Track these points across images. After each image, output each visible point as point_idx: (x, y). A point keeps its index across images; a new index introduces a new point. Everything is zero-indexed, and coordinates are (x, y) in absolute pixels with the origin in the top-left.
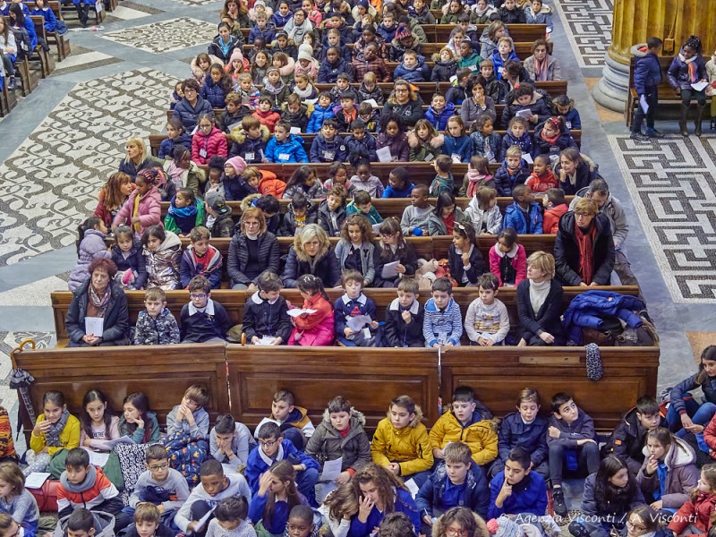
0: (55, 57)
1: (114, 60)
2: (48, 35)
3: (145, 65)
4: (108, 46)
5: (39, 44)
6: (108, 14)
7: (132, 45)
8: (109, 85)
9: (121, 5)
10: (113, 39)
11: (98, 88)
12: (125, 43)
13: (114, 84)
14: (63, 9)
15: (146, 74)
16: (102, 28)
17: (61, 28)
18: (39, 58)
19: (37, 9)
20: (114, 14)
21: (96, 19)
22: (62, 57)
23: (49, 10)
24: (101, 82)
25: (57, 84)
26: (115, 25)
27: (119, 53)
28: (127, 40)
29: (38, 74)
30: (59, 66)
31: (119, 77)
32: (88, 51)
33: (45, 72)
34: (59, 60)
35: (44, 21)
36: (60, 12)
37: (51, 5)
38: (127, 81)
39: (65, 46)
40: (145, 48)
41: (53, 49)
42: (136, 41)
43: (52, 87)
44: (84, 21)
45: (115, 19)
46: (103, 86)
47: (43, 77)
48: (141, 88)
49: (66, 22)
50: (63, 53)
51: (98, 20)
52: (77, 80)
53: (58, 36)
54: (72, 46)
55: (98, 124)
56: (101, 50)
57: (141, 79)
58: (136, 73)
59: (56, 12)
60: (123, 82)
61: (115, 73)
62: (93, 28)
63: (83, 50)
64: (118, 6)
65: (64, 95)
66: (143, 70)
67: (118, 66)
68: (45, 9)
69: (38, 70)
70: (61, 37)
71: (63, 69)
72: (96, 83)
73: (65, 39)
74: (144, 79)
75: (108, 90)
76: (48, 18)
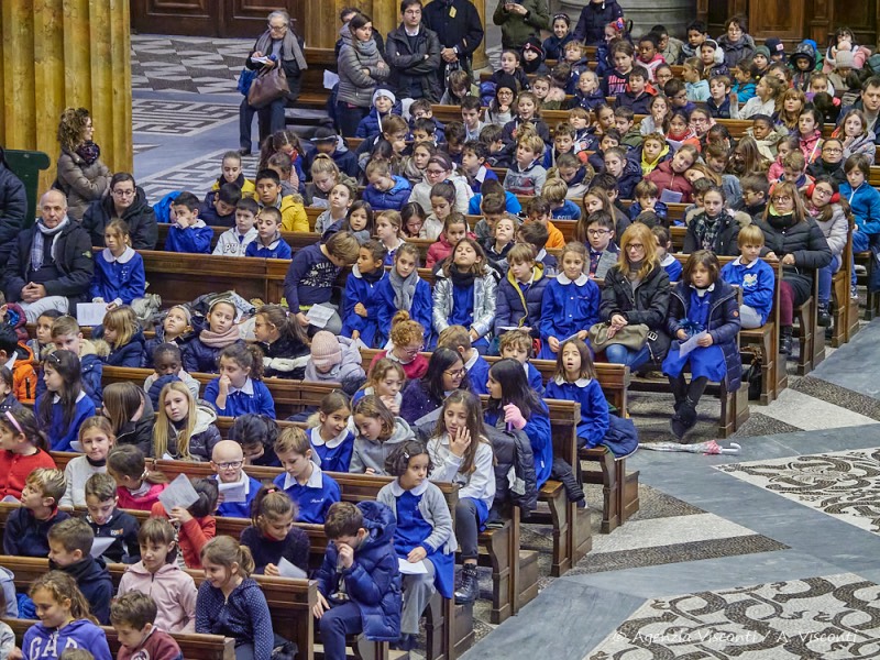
0: (595, 519)
1: (759, 544)
2: (583, 456)
3: (844, 565)
4: (740, 501)
5: (555, 477)
6: (755, 408)
7: (814, 504)
8: (736, 613)
9: (798, 387)
10: (762, 482)
11: (707, 618)
12: (795, 498)
13: (752, 613)
14: (634, 386)
15: (845, 594)
16: (736, 447)
17: (624, 440)
18: (550, 519)
19: (560, 381)
20: (771, 411)
21: (720, 421)
22: (612, 520)
23: (592, 388)
24: (714, 602)
25: (590, 596)
26: (773, 442)
27: (773, 523)
28: (802, 488)
29: (542, 561)
30: (602, 544)
31: (768, 592)
32: (685, 509)
33: (563, 558)
34: (605, 529)
35: (578, 417)
36: (626, 393)
37: (601, 374)
38: (790, 607)
39: (627, 491)
40: (851, 517)
41: (593, 494)
42: (826, 494)
43: (577, 605)
44: (684, 426)
45: (776, 426)
46: (719, 616)
47: (555, 572)
48: (828, 632)
49: (637, 422)
50: (617, 511)
51: (724, 428)
52: (649, 589)
53: (611, 459)
54: (645, 492)
56: (725, 511)
57: (831, 604)
58: (819, 588)
59: (613, 395)
60: (779, 610)
61: (760, 576)
62: (710, 445)
63: (674, 507)
64: (788, 390)
65: (606, 632)
66: (839, 579)
67: (770, 560)
68: (582, 383)
69: (543, 551)
70: (619, 466)
71: (613, 556)
72: (700, 603)
73: (628, 471)
74: (840, 606)
75: (733, 626)
76: (590, 411)
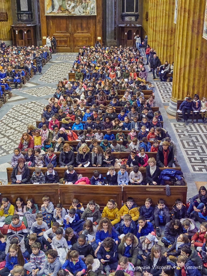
0: (8, 98)
1: (25, 99)
2: (6, 91)
3: (34, 100)
4: (23, 95)
5: (3, 94)
6: (23, 85)
7: (31, 94)
8: (24, 106)
9: (28, 82)
10: (25, 92)
11: (21, 107)
12: (28, 94)
13: (25, 106)
15: (34, 103)
16: (22, 89)
17: (10, 89)
18: (3, 98)
20: (25, 85)
21: (20, 86)
24: (21, 105)
25: (8, 105)
26: (26, 88)
27: (26, 97)
28: (29, 93)
29: (3, 102)
30: (9, 100)
31: (27, 103)
32: (17, 96)
33: (5, 102)
34: (9, 99)
35: (5, 87)
36: (10, 84)
37: (7, 82)
38: (29, 105)
39: (11, 94)
40: (34, 95)
41: (7, 95)
42: (32, 93)
43: (7, 106)
44: (16, 87)
45: (26, 87)
46: (22, 106)
47: (4, 103)
48: (33, 107)
49: (11, 87)
50: (10, 96)
51: (20, 87)
52: (15, 105)
53: (9, 91)
54: (13, 94)
55: (20, 117)
56: (21, 96)
57: (33, 104)
58: (32, 103)
59: (8, 85)
61: (25, 102)
62: (19, 89)
63: (16, 96)
65: (10, 109)
66: (34, 102)
67: (26, 100)
68: (5, 84)
69: (3, 101)
70: (10, 92)
71: (10, 101)
72: (20, 105)
73: (11, 92)
74: (34, 104)
75: (23, 107)
76: (6, 86)
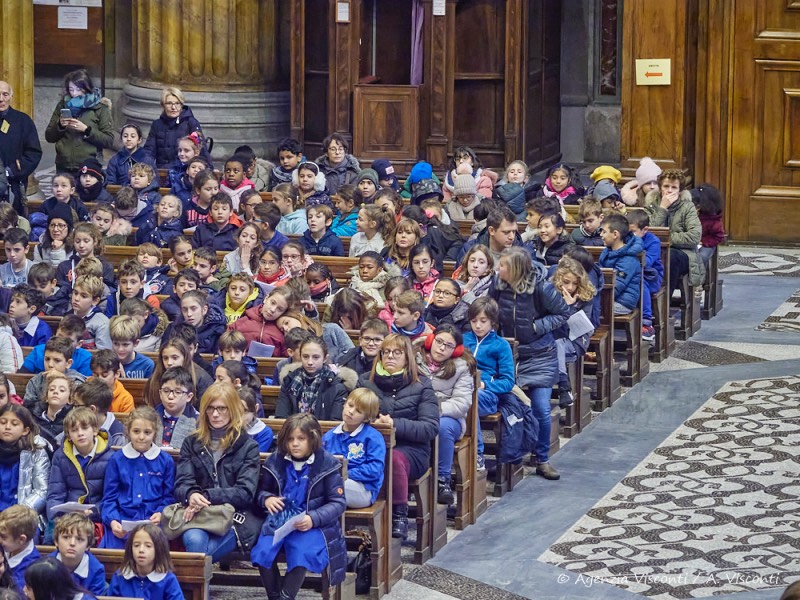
14: (217, 580)
19: (129, 575)
23: (168, 583)
36: (207, 588)
64: (403, 582)
